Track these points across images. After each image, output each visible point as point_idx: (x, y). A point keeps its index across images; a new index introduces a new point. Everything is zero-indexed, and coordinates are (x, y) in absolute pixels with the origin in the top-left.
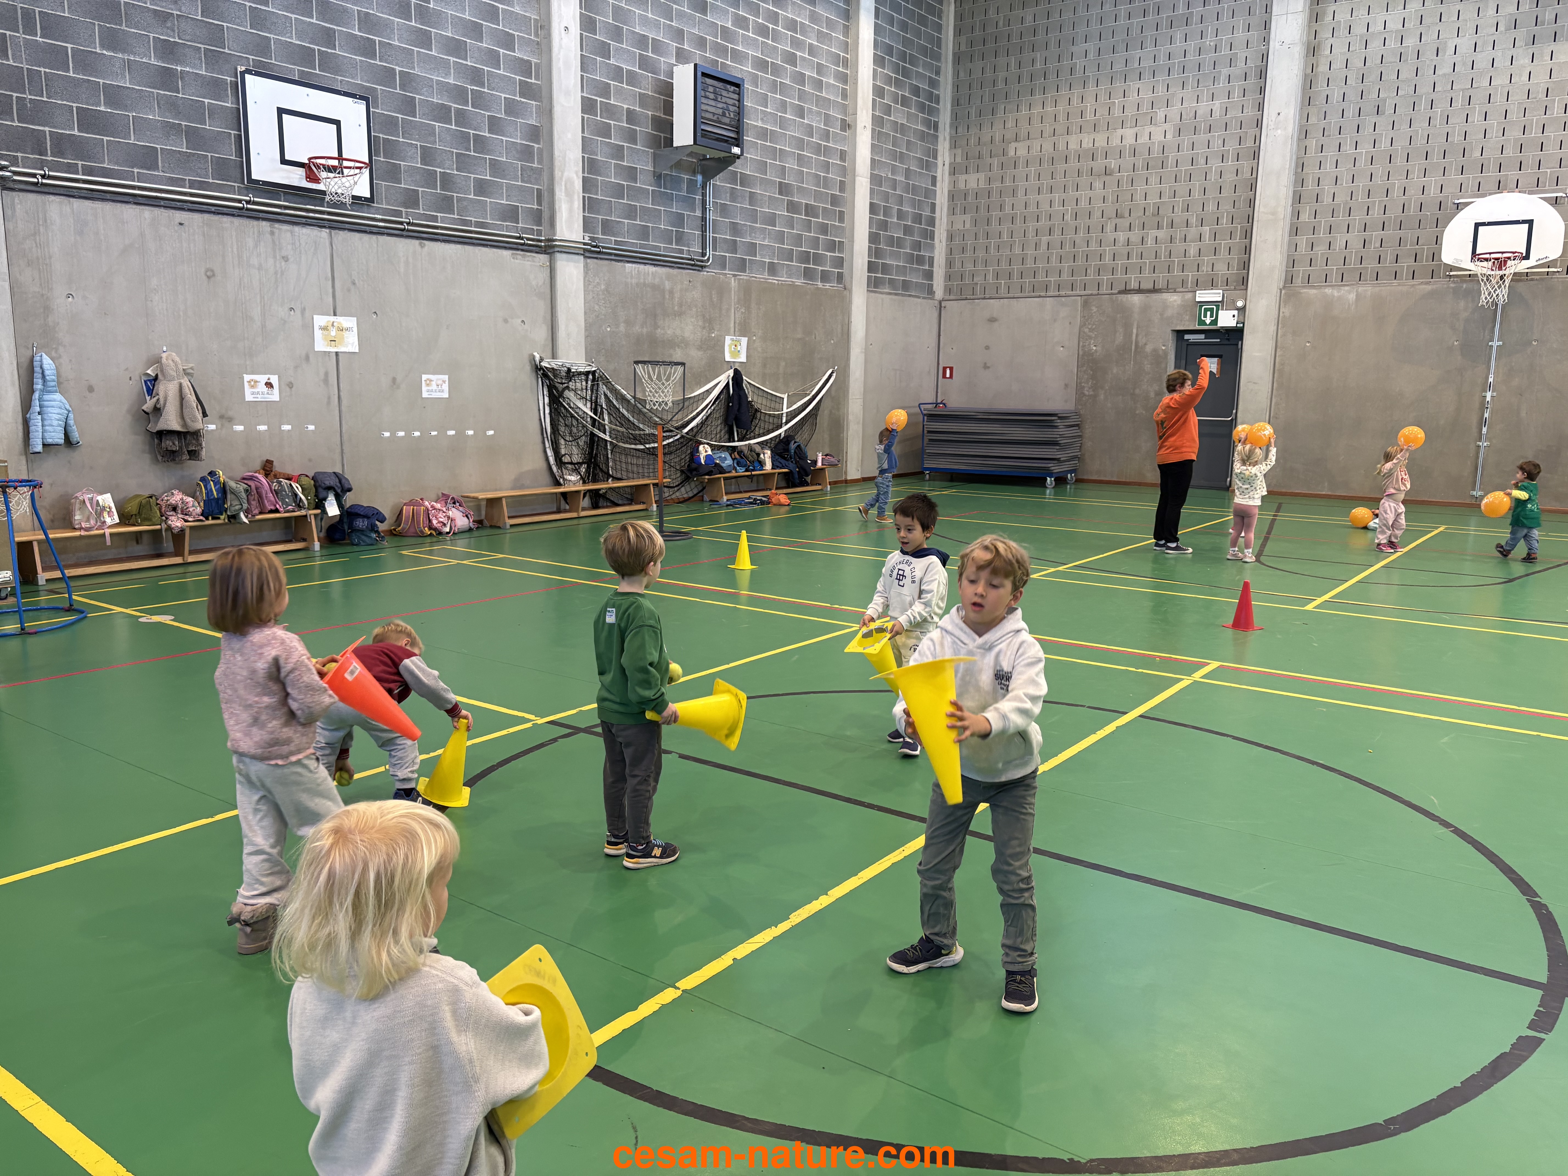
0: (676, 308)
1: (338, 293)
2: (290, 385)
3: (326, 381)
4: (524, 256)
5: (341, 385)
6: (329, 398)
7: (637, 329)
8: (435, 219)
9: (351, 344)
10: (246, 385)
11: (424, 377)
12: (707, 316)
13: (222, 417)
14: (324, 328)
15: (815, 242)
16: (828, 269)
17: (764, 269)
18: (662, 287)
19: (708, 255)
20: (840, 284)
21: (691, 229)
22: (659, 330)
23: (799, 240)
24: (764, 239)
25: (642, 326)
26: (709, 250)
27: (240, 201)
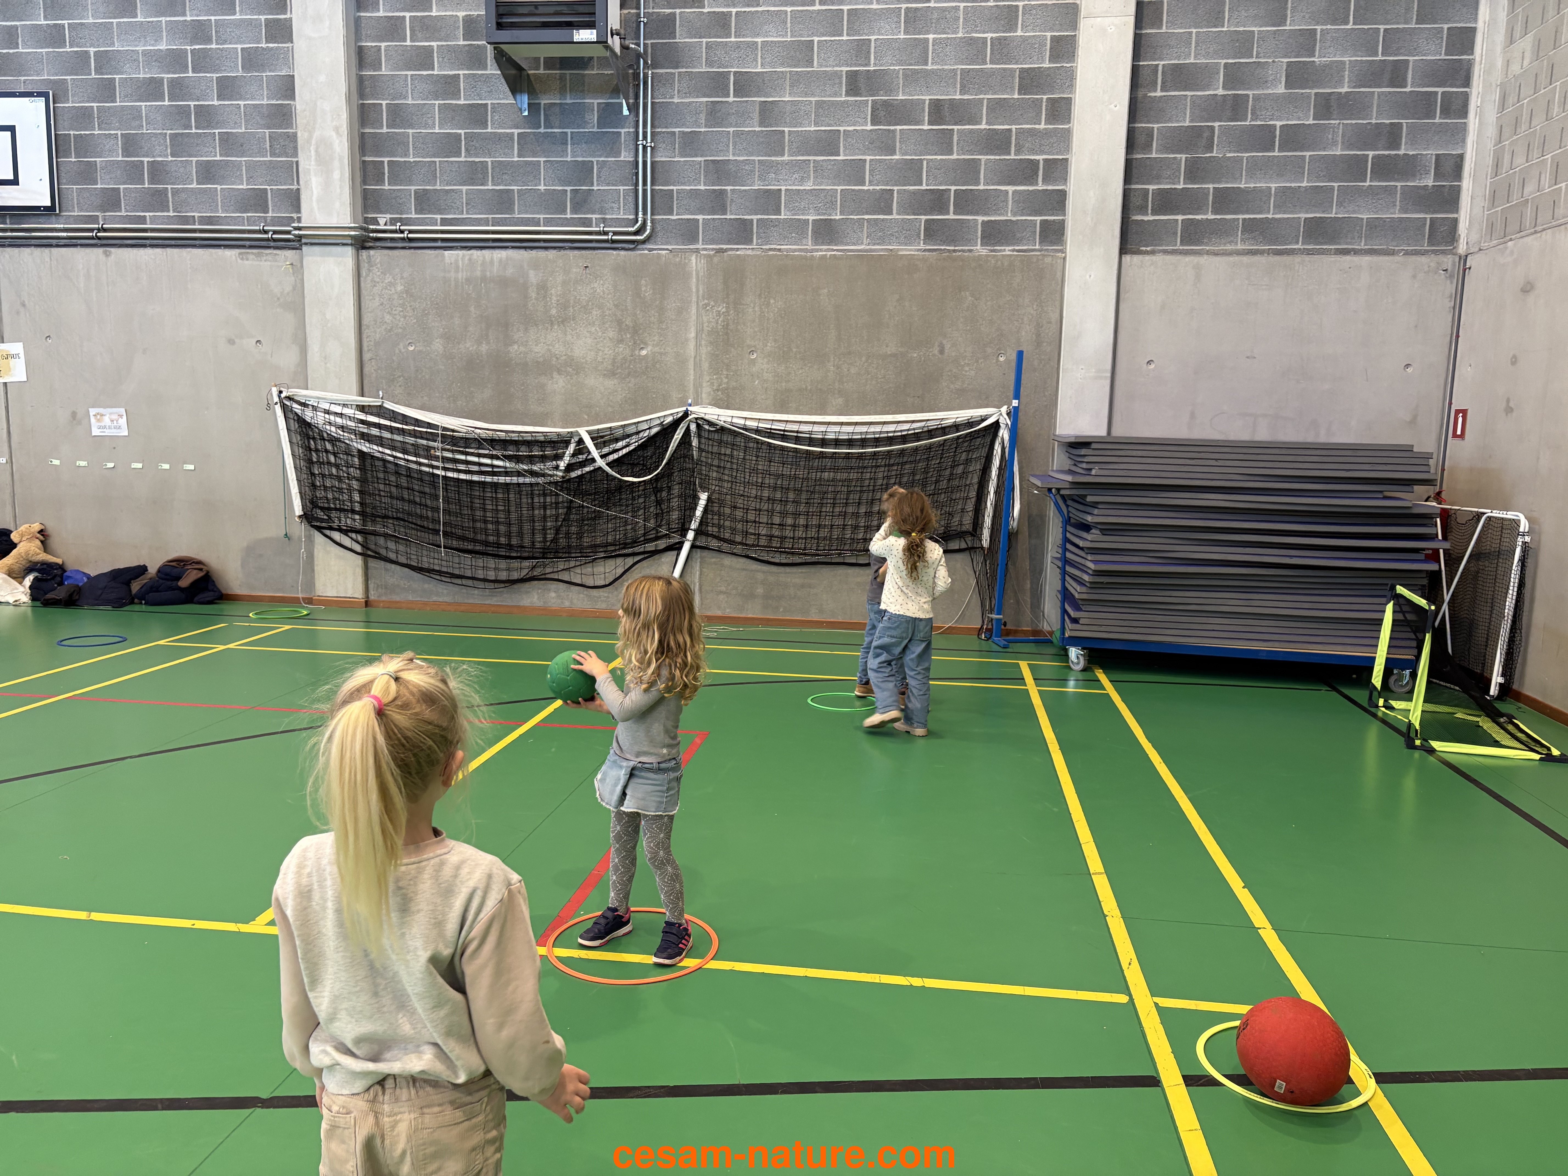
1: (6, 317)
4: (258, 255)
5: (11, 419)
8: (143, 220)
9: (19, 373)
11: (92, 411)
15: (968, 171)
16: (1010, 217)
17: (802, 234)
18: (521, 281)
19: (640, 223)
20: (1053, 243)
21: (608, 185)
22: (516, 347)
23: (912, 171)
24: (802, 180)
25: (479, 343)
26: (645, 213)
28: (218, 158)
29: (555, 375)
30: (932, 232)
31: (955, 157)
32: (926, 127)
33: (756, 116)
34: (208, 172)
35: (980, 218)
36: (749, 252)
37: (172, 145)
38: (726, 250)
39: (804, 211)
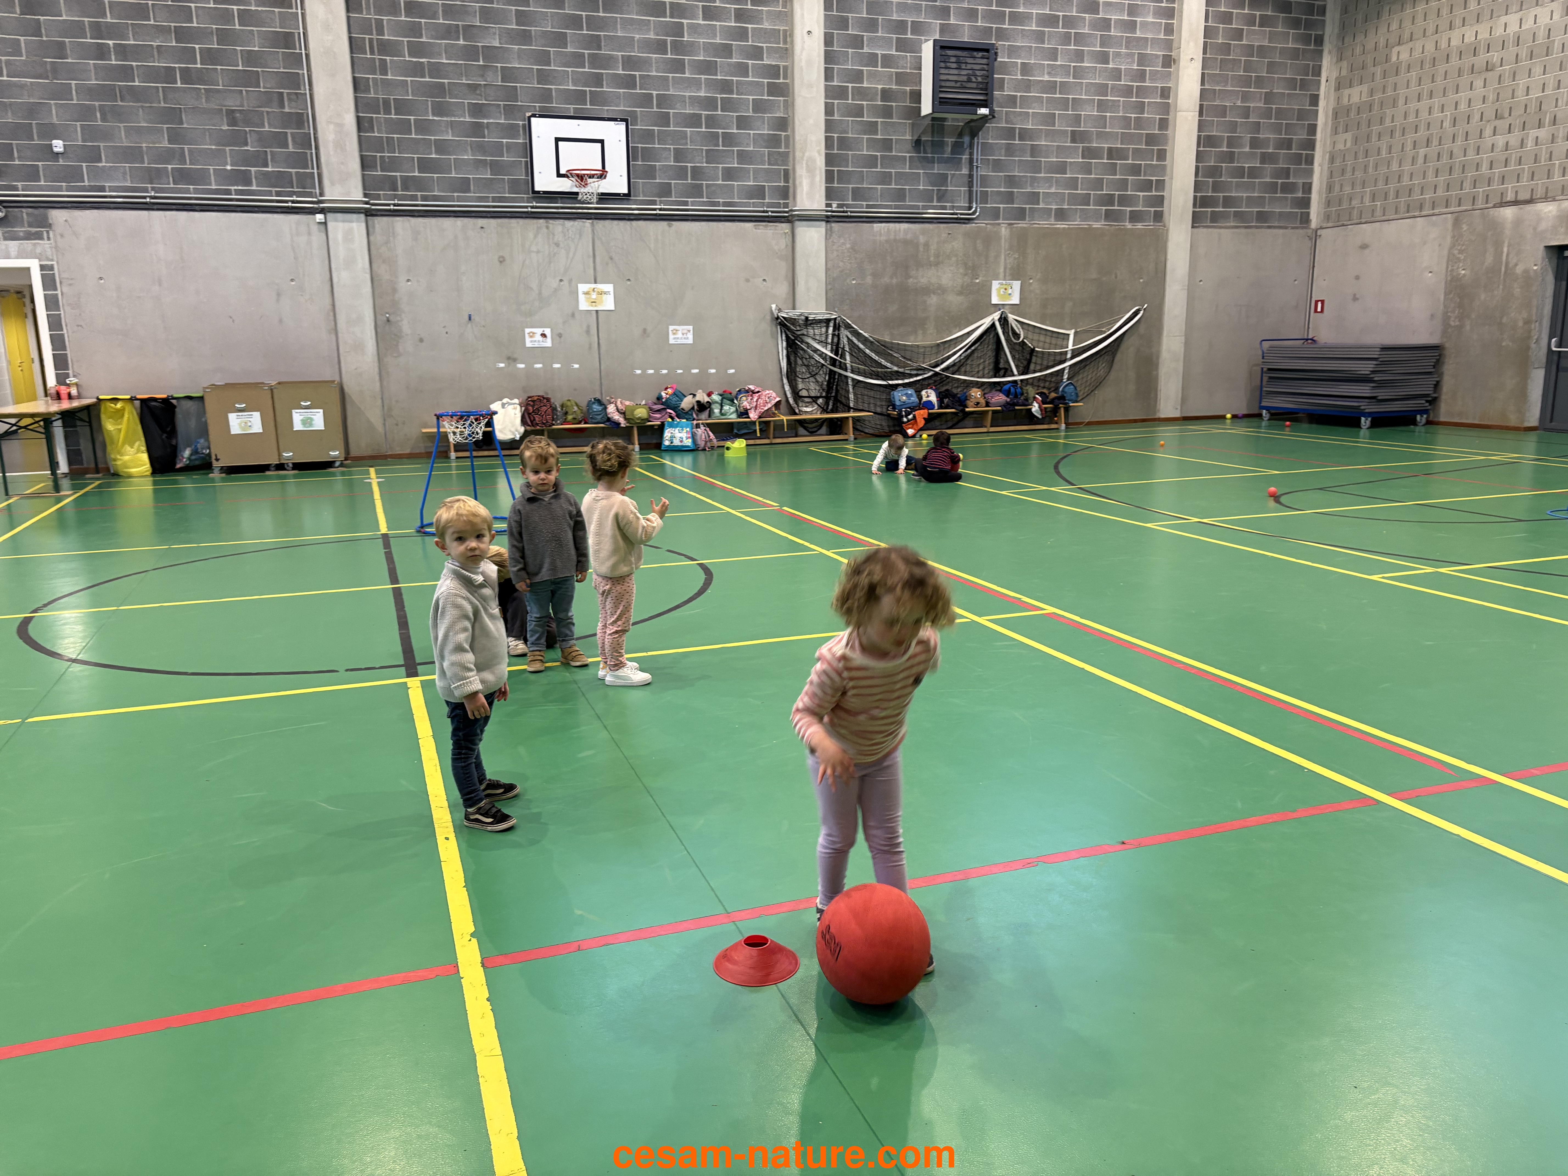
0: (932, 259)
1: (599, 268)
2: (560, 336)
3: (588, 332)
4: (766, 226)
5: (600, 335)
6: (590, 344)
7: (886, 280)
8: (686, 203)
9: (608, 303)
10: (527, 335)
11: (671, 328)
12: (970, 264)
13: (509, 358)
14: (587, 293)
15: (1123, 185)
16: (1140, 209)
17: (1050, 215)
18: (915, 241)
19: (974, 209)
20: (1159, 222)
21: (956, 187)
22: (911, 280)
23: (1098, 184)
24: (1050, 187)
25: (891, 278)
26: (976, 204)
27: (526, 207)
28: (736, 165)
29: (932, 296)
30: (1109, 216)
31: (1117, 177)
32: (1105, 161)
33: (1029, 152)
34: (729, 174)
35: (1129, 209)
36: (1025, 225)
37: (707, 156)
38: (1013, 224)
39: (1050, 204)
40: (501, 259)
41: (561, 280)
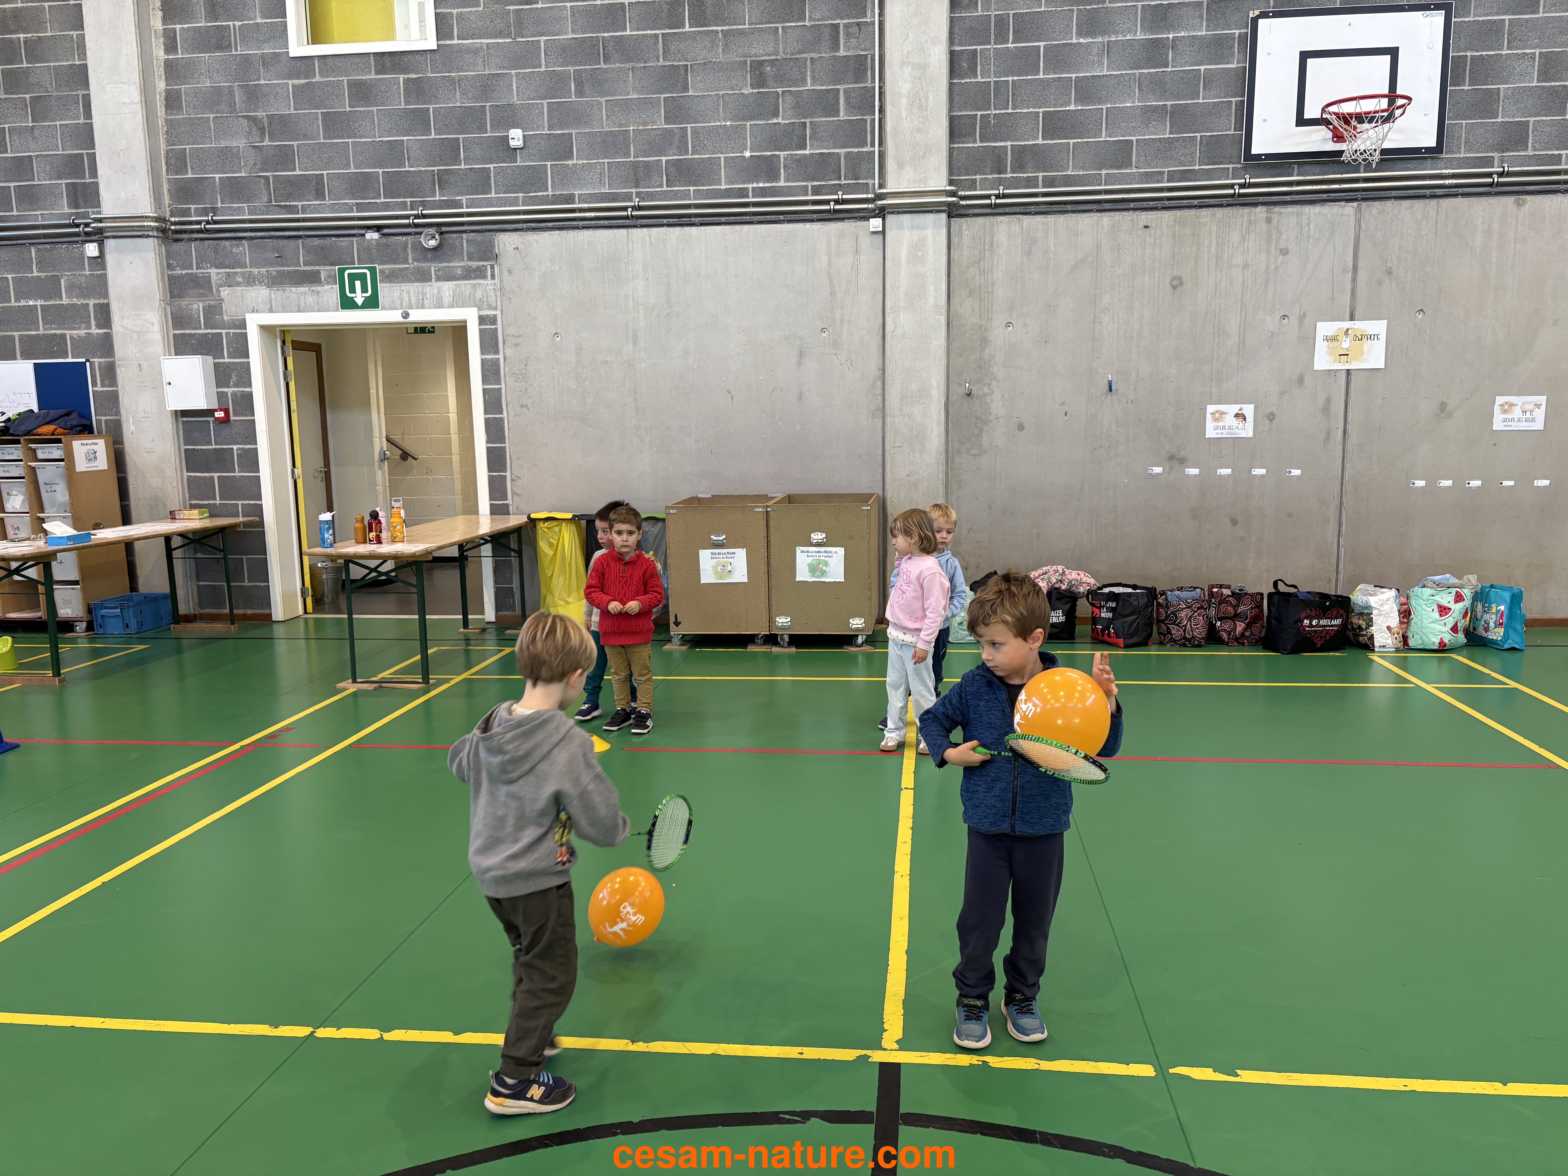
1: (1362, 289)
8: (1557, 159)
9: (1373, 356)
10: (1209, 417)
11: (1500, 400)
13: (1171, 458)
14: (1332, 339)
27: (1232, 186)
40: (1174, 283)
41: (1284, 317)
